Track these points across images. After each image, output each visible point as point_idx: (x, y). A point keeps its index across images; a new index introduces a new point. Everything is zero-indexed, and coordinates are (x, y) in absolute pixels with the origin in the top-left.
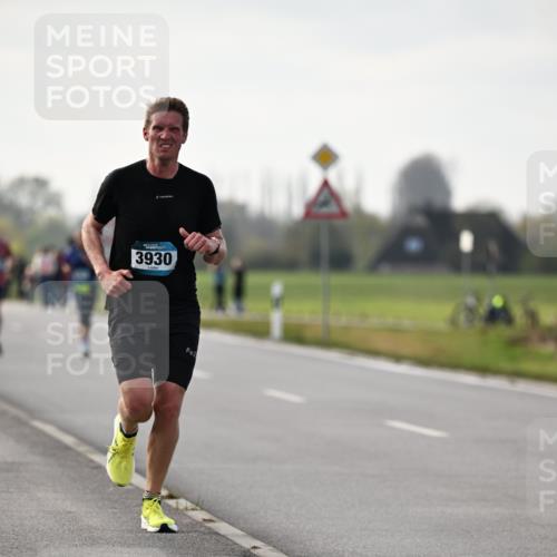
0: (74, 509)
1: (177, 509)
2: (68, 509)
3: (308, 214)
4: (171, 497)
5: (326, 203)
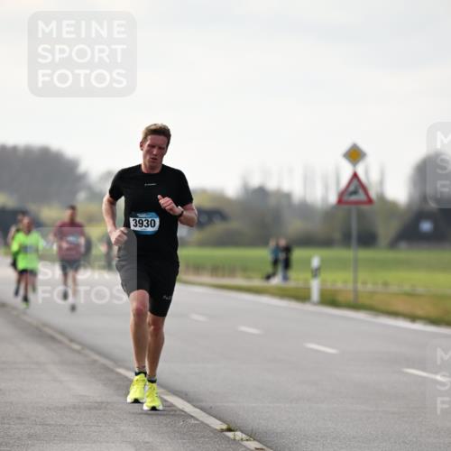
0: (151, 440)
1: (235, 440)
2: (146, 440)
3: (340, 201)
4: (229, 430)
5: (355, 192)
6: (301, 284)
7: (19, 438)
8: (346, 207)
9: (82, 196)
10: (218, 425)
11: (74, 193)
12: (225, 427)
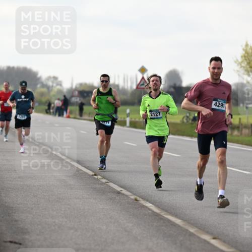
1: (97, 179)
3: (137, 88)
4: (95, 175)
5: (143, 84)
6: (122, 119)
7: (15, 178)
8: (140, 90)
9: (39, 86)
10: (91, 173)
11: (36, 85)
12: (93, 174)
